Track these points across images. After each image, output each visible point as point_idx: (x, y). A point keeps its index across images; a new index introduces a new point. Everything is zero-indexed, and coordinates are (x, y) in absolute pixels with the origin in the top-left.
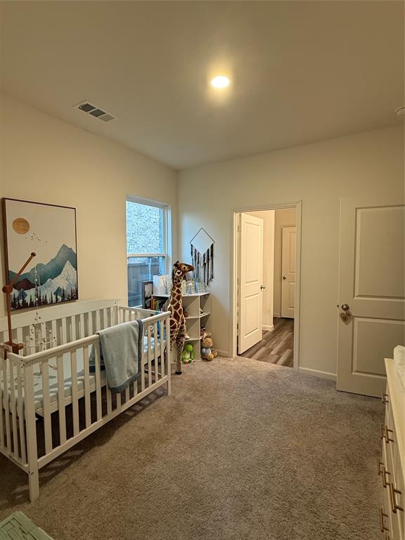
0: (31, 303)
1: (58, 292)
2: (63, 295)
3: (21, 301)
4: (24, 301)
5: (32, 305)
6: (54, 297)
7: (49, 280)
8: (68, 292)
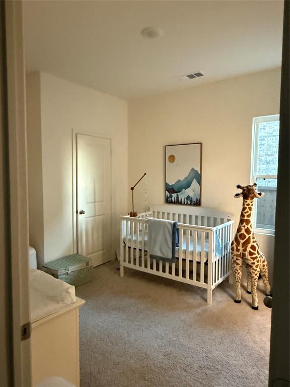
0: (175, 201)
1: (188, 198)
2: (191, 200)
3: (170, 199)
4: (171, 200)
5: (174, 203)
6: (186, 200)
7: (183, 190)
8: (194, 199)
